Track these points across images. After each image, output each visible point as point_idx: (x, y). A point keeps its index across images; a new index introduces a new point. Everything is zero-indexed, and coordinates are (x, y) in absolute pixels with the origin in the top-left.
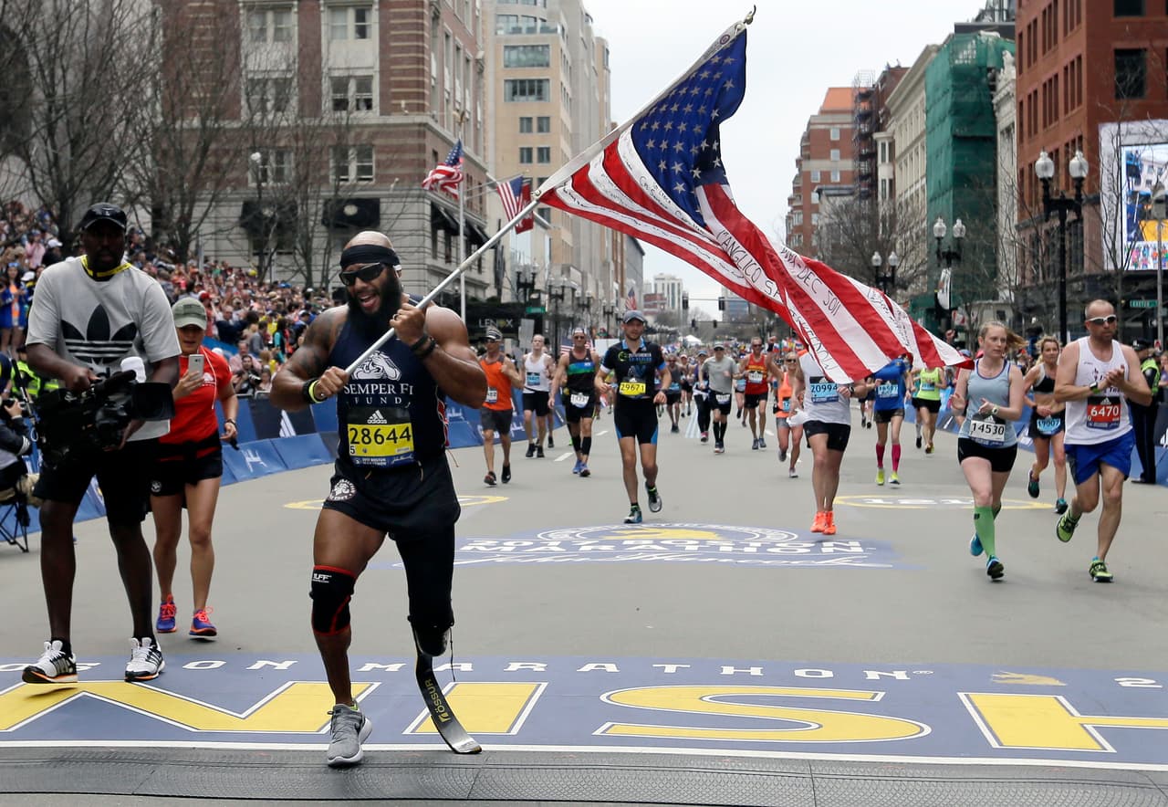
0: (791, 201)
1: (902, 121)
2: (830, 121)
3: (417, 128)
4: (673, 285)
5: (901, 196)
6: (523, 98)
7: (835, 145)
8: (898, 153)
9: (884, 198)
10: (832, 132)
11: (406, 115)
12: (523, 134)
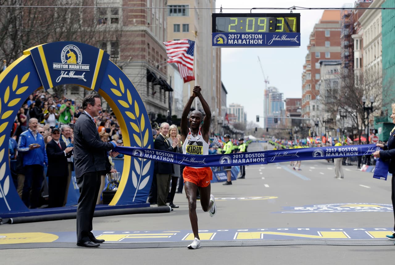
0: (305, 67)
1: (367, 29)
2: (325, 27)
3: (141, 33)
4: (239, 109)
5: (366, 66)
6: (175, 14)
7: (328, 39)
8: (364, 45)
9: (357, 67)
10: (326, 32)
11: (136, 26)
12: (175, 33)
